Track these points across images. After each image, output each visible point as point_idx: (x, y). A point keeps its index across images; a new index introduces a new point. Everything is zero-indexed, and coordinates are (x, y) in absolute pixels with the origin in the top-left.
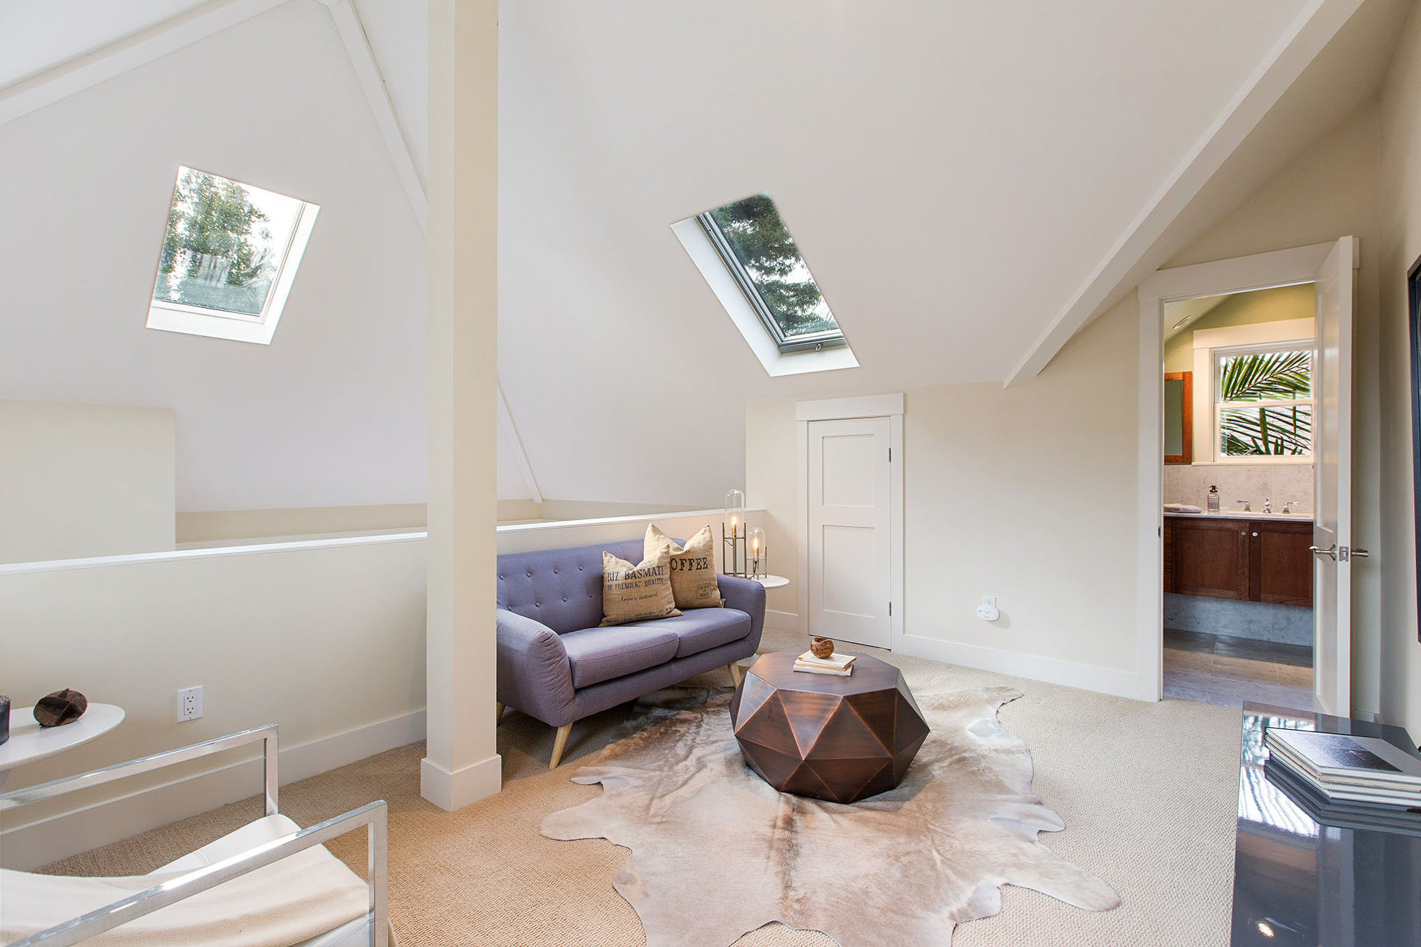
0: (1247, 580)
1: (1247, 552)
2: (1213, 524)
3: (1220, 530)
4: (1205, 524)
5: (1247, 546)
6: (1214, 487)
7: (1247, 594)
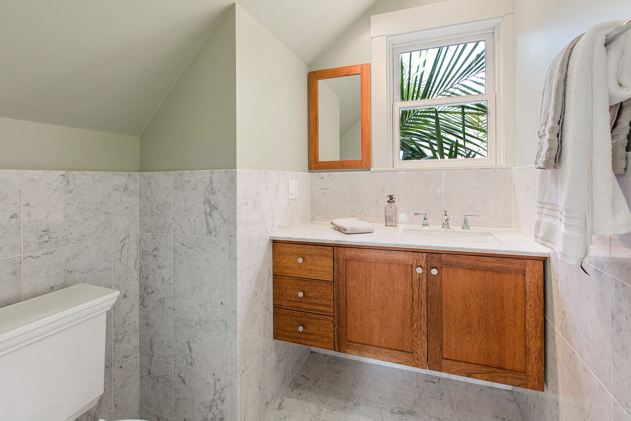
0: (424, 338)
1: (423, 296)
2: (382, 255)
3: (390, 263)
4: (372, 255)
5: (424, 288)
6: (391, 197)
7: (424, 359)
